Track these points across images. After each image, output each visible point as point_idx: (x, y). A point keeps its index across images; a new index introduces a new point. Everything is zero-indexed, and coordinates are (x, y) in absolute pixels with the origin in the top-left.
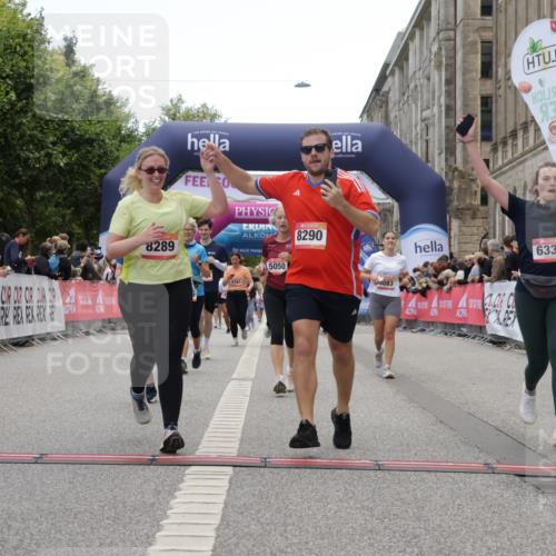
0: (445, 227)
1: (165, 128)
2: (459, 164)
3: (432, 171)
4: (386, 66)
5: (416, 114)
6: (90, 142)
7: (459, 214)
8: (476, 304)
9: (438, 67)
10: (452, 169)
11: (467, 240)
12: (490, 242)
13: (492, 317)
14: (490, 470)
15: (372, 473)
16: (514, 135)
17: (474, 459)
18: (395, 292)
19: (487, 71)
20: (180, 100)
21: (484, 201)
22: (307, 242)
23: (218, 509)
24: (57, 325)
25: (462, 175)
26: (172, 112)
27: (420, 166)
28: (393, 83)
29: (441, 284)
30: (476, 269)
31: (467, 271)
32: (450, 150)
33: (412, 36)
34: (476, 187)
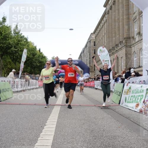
0: (89, 73)
1: (52, 60)
3: (87, 66)
4: (81, 52)
5: (85, 59)
6: (42, 62)
7: (91, 72)
8: (93, 84)
9: (88, 52)
10: (90, 66)
11: (92, 75)
12: (95, 76)
13: (95, 86)
14: (95, 106)
15: (79, 107)
16: (98, 61)
17: (93, 104)
18: (83, 83)
19: (95, 53)
20: (54, 57)
21: (94, 70)
22: (71, 76)
23: (59, 111)
24: (38, 86)
25: (91, 67)
26: (53, 58)
27: (86, 65)
28: (82, 55)
29: (89, 81)
30: (93, 79)
31: (92, 79)
32: (90, 63)
33: (85, 49)
34: (93, 68)
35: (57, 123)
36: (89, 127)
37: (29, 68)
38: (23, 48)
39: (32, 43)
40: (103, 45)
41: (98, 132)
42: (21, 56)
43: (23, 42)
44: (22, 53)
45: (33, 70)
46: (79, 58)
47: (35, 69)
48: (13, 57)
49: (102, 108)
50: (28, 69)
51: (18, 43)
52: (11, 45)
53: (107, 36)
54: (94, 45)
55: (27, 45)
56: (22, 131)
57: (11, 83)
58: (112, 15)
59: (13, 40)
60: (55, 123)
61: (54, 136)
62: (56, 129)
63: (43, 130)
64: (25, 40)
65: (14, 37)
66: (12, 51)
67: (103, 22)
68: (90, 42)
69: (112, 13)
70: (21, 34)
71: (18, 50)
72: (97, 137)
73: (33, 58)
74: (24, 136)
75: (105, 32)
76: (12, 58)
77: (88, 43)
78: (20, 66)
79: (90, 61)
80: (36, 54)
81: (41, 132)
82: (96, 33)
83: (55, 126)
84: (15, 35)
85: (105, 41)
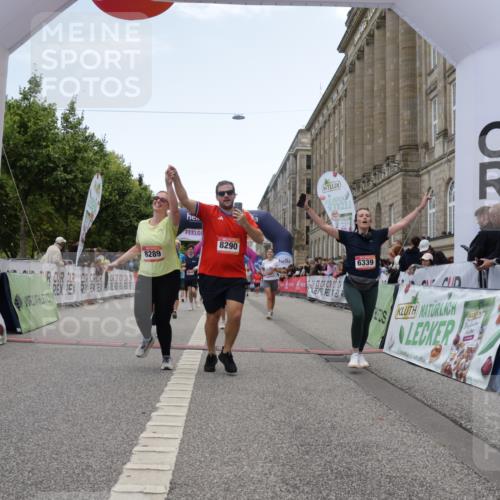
0: (291, 253)
2: (297, 228)
3: (286, 231)
4: (268, 187)
5: (280, 207)
7: (297, 248)
8: (303, 285)
9: (289, 188)
10: (294, 230)
11: (299, 259)
12: (310, 260)
13: (310, 290)
14: (308, 352)
15: (259, 354)
17: (301, 347)
19: (309, 191)
21: (307, 243)
23: (197, 367)
25: (299, 232)
27: (282, 228)
28: (271, 195)
30: (303, 270)
31: (300, 271)
32: (294, 222)
33: (279, 176)
34: (304, 237)
35: (191, 402)
36: (290, 417)
37: (107, 233)
38: (91, 174)
39: (117, 157)
40: (335, 167)
41: (317, 431)
42: (83, 197)
43: (91, 154)
44: (88, 187)
45: (119, 240)
46: (261, 205)
47: (127, 237)
48: (61, 200)
49: (327, 361)
50: (103, 238)
51: (76, 158)
52: (54, 163)
53: (349, 140)
54: (309, 167)
55: (103, 161)
56: (85, 426)
57: (52, 280)
58: (362, 76)
59: (61, 146)
60: (186, 404)
61: (182, 441)
62: (186, 421)
63: (149, 423)
64: (96, 148)
65: (64, 139)
66: (57, 181)
67: (335, 96)
68: (295, 156)
69: (362, 69)
70: (86, 128)
71: (76, 177)
72: (313, 447)
73: (121, 204)
74: (91, 441)
75: (342, 126)
76: (56, 203)
77: (287, 159)
78: (80, 228)
79: (294, 214)
80: (129, 191)
81: (143, 430)
82: (313, 131)
83: (184, 412)
84: (67, 132)
85: (340, 156)
